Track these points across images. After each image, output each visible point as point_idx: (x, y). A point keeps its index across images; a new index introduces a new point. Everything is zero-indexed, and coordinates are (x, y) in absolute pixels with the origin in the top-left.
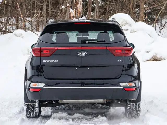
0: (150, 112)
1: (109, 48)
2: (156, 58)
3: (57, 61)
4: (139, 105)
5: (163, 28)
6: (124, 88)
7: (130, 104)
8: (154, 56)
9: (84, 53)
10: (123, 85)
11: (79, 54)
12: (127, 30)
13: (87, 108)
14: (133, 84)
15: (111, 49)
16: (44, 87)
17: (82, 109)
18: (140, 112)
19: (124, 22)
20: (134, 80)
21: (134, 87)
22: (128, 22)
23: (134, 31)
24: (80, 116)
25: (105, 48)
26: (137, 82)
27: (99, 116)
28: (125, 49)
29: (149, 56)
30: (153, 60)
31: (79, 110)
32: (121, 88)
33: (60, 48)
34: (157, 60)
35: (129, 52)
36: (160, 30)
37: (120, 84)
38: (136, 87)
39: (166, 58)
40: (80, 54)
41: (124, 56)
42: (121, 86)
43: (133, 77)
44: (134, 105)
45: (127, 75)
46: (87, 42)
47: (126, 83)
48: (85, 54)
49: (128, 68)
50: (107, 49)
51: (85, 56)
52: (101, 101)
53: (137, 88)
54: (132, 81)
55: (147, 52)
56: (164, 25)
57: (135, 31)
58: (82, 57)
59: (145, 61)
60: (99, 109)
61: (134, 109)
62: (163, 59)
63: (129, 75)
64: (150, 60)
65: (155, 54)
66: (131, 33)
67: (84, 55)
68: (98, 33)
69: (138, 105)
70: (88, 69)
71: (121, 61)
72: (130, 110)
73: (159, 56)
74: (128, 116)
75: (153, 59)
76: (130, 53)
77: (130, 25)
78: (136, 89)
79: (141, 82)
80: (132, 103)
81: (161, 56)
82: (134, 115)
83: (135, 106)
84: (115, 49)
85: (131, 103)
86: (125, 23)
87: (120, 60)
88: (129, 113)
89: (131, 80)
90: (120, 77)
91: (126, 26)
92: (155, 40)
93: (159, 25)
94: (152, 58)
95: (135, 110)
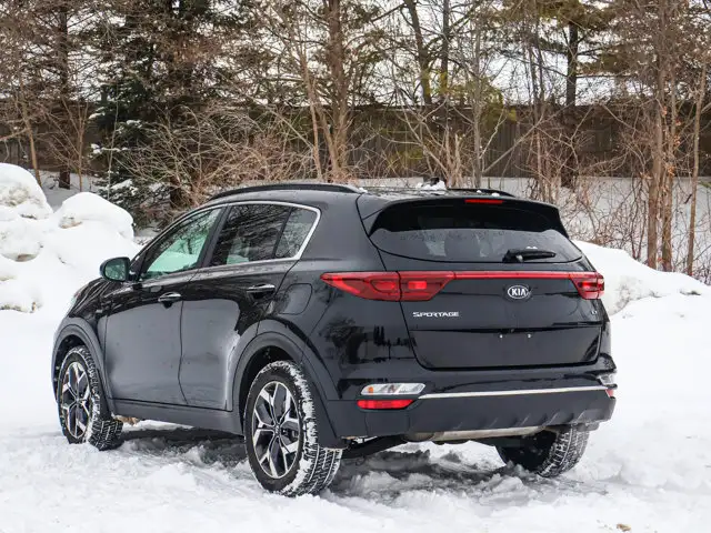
3: (455, 314)
9: (523, 291)
11: (511, 292)
16: (422, 394)
19: (19, 192)
23: (72, 223)
33: (460, 274)
40: (514, 292)
46: (520, 257)
48: (526, 292)
51: (525, 300)
57: (76, 221)
58: (517, 301)
66: (64, 227)
67: (523, 295)
71: (596, 312)
86: (22, 193)
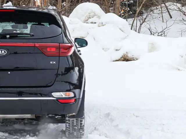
0: (97, 130)
1: (38, 44)
2: (127, 58)
4: (82, 121)
5: (144, 22)
6: (58, 99)
7: (69, 120)
8: (124, 56)
9: (3, 51)
10: (57, 95)
12: (95, 23)
13: (18, 123)
14: (72, 95)
15: (41, 46)
17: (12, 125)
18: (83, 130)
19: (92, 14)
20: (73, 89)
21: (73, 97)
22: (96, 14)
23: (102, 24)
24: (4, 136)
25: (32, 44)
26: (77, 91)
27: (27, 136)
28: (60, 46)
29: (119, 55)
30: (123, 61)
31: (7, 126)
32: (53, 100)
34: (127, 60)
35: (67, 51)
36: (140, 25)
37: (53, 94)
38: (75, 98)
39: (139, 58)
41: (59, 56)
42: (54, 97)
43: (73, 84)
44: (75, 121)
45: (64, 82)
46: (8, 36)
47: (61, 93)
48: (5, 52)
49: (65, 72)
50: (35, 46)
52: (28, 116)
53: (77, 100)
54: (69, 91)
55: (117, 50)
56: (145, 19)
57: (104, 24)
59: (114, 61)
60: (34, 125)
61: (75, 126)
62: (135, 59)
63: (67, 82)
64: (119, 60)
65: (125, 53)
66: (99, 26)
67: (3, 54)
68: (31, 25)
69: (80, 122)
70: (9, 73)
71: (54, 63)
72: (69, 128)
73: (130, 56)
74: (67, 136)
75: (123, 59)
76: (69, 52)
77: (99, 17)
78: (75, 100)
79: (84, 91)
80: (73, 119)
81: (133, 55)
82: (75, 135)
83: (76, 123)
84: (47, 47)
85: (71, 119)
86: (94, 14)
87: (53, 61)
88: (68, 132)
89: (69, 89)
90: (53, 84)
91: (94, 18)
92: (128, 36)
93: (140, 19)
94: (122, 57)
95: (76, 128)
